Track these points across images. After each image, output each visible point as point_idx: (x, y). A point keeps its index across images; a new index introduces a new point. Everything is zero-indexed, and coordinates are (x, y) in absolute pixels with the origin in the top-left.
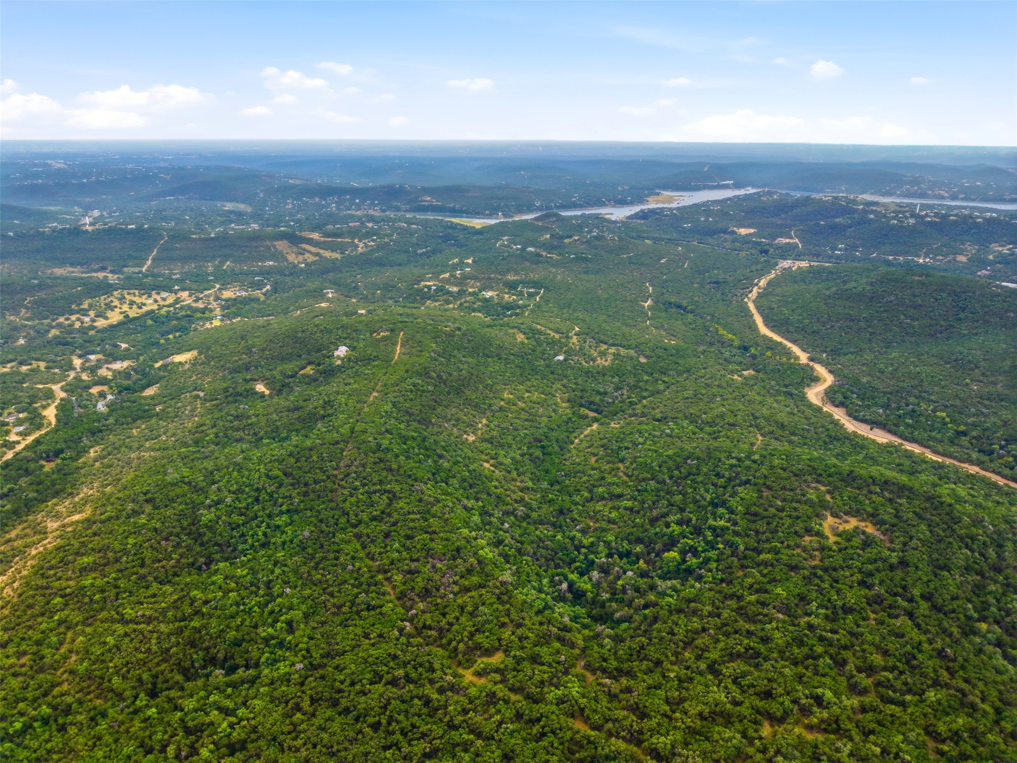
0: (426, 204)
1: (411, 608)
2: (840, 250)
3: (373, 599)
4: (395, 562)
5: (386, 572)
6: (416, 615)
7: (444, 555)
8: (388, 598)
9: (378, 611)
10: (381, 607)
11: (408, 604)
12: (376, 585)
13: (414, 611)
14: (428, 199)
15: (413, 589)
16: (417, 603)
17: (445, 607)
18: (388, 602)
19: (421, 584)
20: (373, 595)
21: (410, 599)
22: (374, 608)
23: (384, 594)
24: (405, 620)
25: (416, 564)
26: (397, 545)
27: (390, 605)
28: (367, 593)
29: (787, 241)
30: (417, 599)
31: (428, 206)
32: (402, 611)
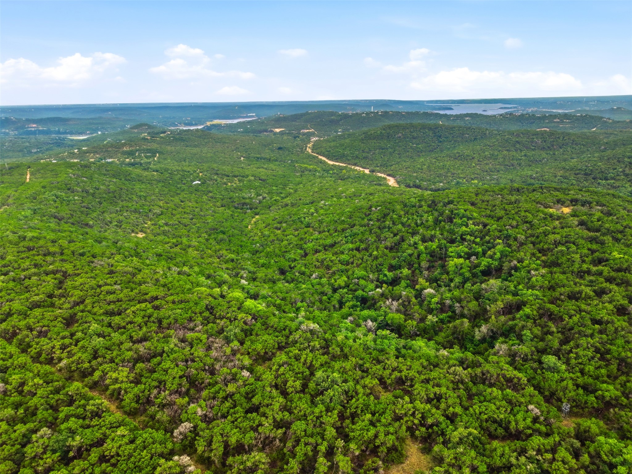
0: (33, 129)
1: (176, 421)
2: (340, 132)
3: (72, 432)
4: (102, 352)
5: (84, 374)
6: (195, 430)
7: (190, 320)
8: (109, 419)
9: (94, 456)
10: (100, 443)
11: (163, 416)
12: (71, 402)
13: (185, 427)
14: (34, 126)
15: (161, 385)
16: (184, 408)
17: (249, 396)
18: (114, 427)
19: (176, 372)
20: (72, 423)
21: (162, 406)
22: (81, 453)
23: (97, 414)
24: (172, 453)
25: (147, 344)
26: (94, 326)
27: (121, 431)
28: (53, 425)
29: (308, 131)
30: (181, 401)
31: (35, 131)
32: (159, 435)
